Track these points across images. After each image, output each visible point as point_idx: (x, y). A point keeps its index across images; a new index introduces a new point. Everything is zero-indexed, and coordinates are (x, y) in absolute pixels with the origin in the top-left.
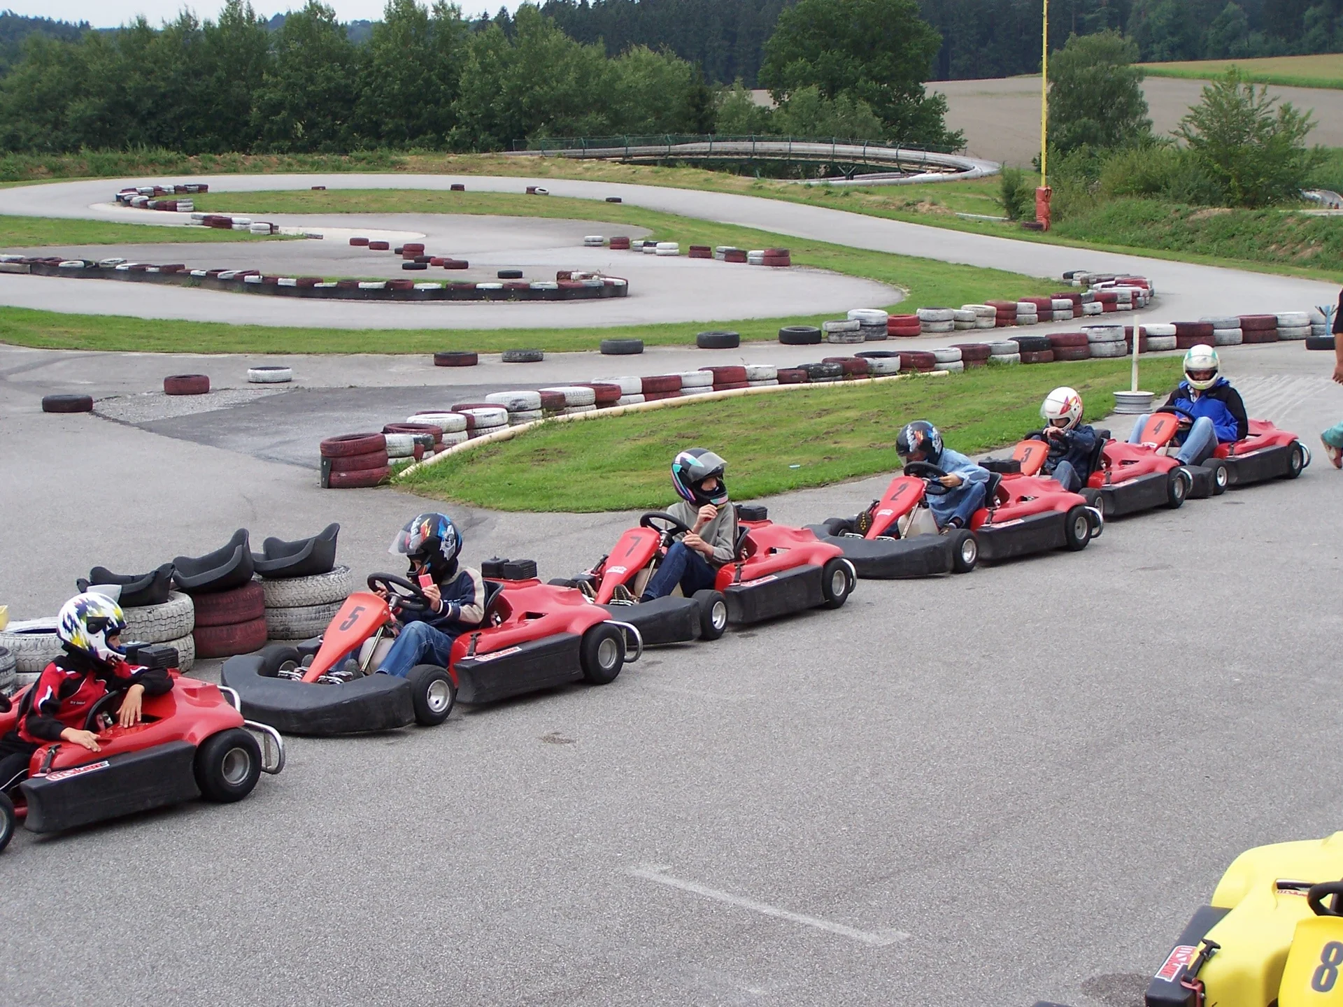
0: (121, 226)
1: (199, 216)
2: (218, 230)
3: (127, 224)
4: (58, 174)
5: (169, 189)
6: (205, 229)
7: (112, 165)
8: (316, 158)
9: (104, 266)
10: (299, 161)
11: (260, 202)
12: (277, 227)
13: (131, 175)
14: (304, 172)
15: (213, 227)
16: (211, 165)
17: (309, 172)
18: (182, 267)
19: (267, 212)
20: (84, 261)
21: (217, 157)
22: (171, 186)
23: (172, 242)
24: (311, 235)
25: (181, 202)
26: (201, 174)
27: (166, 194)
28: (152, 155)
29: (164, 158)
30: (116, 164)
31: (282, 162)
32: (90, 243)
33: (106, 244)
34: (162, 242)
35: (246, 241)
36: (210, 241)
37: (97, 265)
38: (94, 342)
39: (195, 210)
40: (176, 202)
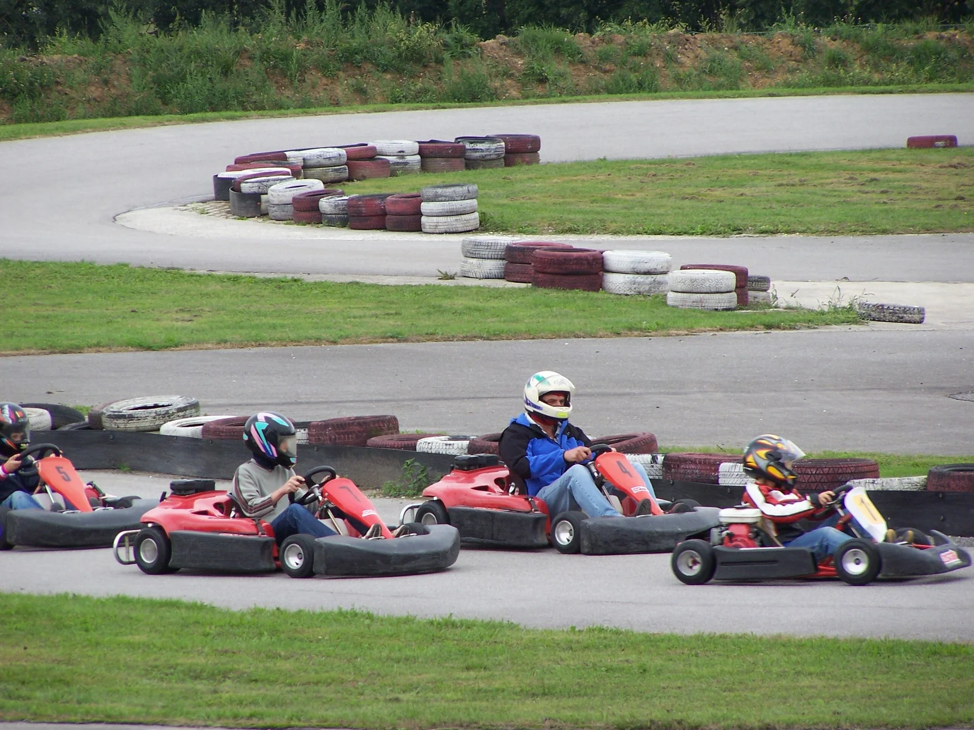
0: (214, 287)
1: (488, 246)
2: (554, 295)
3: (235, 280)
4: (25, 105)
5: (401, 154)
6: (511, 292)
7: (214, 71)
8: (930, 36)
9: (121, 424)
10: (870, 48)
11: (718, 193)
12: (763, 282)
13: (278, 107)
14: (887, 87)
15: (538, 284)
16: (554, 67)
17: (903, 86)
18: (390, 424)
19: (738, 230)
20: (54, 410)
21: (581, 39)
22: (410, 145)
23: (385, 338)
24: (880, 308)
25: (435, 199)
26: (526, 98)
27: (392, 170)
28: (354, 37)
29: (392, 44)
30: (226, 71)
31: (808, 50)
32: (98, 347)
33: (149, 348)
34: (345, 338)
35: (645, 332)
36: (516, 336)
37: (96, 421)
38: (24, 691)
39: (484, 226)
40: (417, 199)
